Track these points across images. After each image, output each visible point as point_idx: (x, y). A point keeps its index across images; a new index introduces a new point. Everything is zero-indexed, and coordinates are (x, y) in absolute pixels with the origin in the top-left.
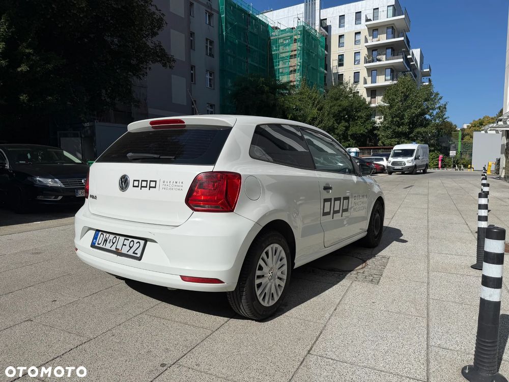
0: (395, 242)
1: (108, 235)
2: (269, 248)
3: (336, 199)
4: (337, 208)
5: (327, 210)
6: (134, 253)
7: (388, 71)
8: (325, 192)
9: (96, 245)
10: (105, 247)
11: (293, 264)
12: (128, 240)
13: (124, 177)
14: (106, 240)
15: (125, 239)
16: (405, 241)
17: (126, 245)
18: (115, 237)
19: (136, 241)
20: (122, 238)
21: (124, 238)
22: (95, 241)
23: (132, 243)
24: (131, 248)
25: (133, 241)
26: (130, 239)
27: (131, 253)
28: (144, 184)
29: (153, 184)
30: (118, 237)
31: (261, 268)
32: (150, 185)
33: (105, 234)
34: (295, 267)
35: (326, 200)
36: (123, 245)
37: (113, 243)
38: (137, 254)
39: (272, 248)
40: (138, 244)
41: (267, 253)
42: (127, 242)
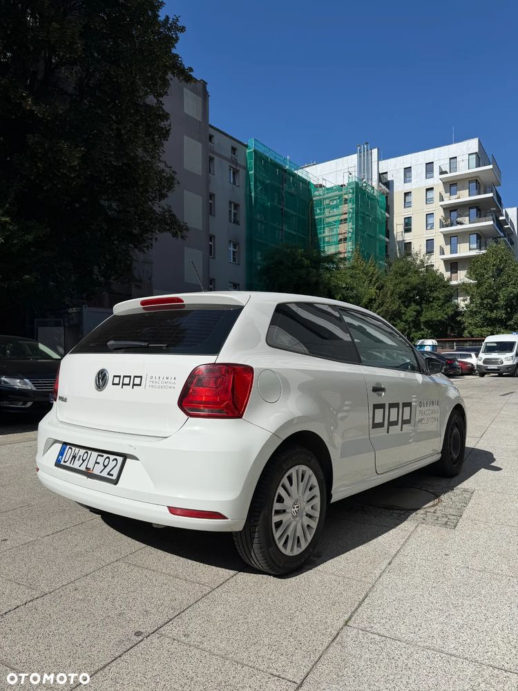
0: (483, 469)
1: (77, 449)
2: (293, 471)
3: (392, 406)
4: (393, 418)
5: (378, 420)
6: (109, 474)
7: (474, 237)
8: (375, 394)
9: (62, 463)
10: (73, 466)
11: (330, 496)
12: (102, 456)
13: (102, 372)
14: (74, 457)
15: (99, 455)
16: (498, 469)
17: (99, 463)
18: (87, 452)
19: (112, 457)
20: (95, 454)
21: (97, 454)
22: (60, 457)
23: (107, 460)
24: (105, 467)
25: (108, 458)
26: (106, 456)
27: (104, 474)
28: (126, 381)
29: (137, 381)
30: (89, 452)
31: (280, 500)
32: (134, 381)
33: (73, 448)
34: (333, 500)
35: (376, 406)
36: (96, 463)
37: (84, 461)
38: (112, 475)
39: (297, 471)
40: (115, 461)
41: (290, 478)
42: (101, 460)
